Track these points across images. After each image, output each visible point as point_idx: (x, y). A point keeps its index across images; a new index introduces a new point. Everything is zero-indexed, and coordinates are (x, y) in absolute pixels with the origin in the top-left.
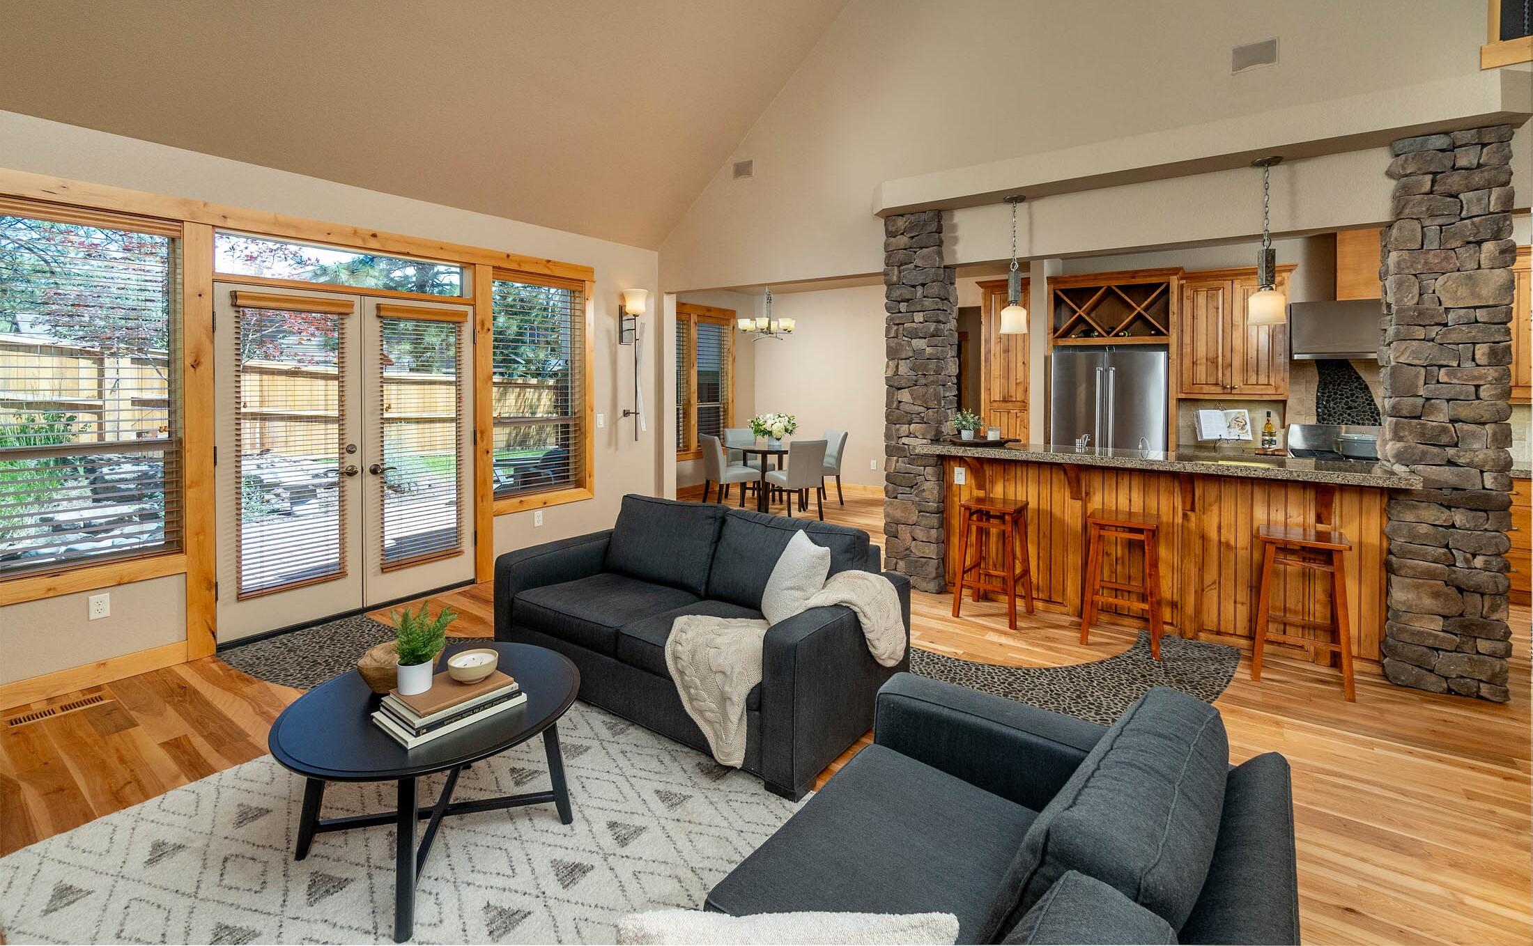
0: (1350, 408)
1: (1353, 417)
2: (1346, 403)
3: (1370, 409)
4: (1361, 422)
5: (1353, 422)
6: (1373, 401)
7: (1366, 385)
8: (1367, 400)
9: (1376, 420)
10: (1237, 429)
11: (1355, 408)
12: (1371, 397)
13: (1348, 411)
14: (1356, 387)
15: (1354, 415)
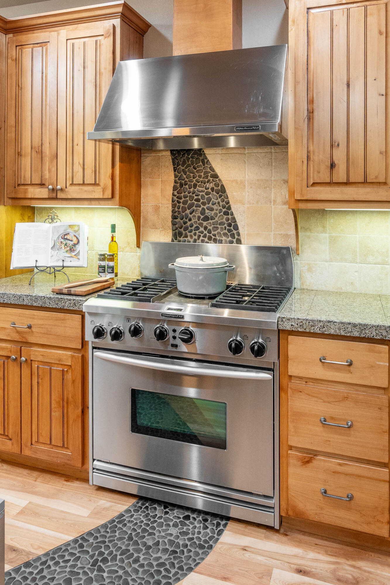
0: (206, 219)
1: (209, 232)
2: (203, 212)
3: (228, 220)
4: (218, 238)
5: (210, 238)
6: (229, 208)
7: (223, 186)
8: (224, 207)
9: (233, 236)
10: (63, 250)
11: (212, 218)
12: (228, 203)
13: (205, 223)
14: (212, 189)
15: (211, 228)
